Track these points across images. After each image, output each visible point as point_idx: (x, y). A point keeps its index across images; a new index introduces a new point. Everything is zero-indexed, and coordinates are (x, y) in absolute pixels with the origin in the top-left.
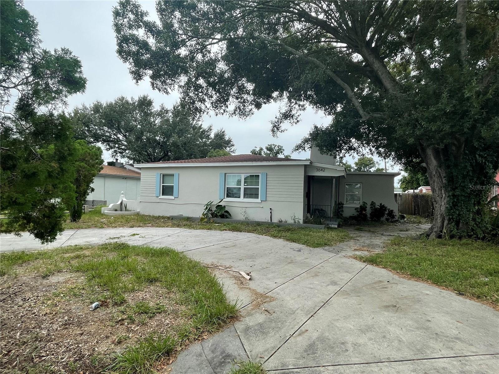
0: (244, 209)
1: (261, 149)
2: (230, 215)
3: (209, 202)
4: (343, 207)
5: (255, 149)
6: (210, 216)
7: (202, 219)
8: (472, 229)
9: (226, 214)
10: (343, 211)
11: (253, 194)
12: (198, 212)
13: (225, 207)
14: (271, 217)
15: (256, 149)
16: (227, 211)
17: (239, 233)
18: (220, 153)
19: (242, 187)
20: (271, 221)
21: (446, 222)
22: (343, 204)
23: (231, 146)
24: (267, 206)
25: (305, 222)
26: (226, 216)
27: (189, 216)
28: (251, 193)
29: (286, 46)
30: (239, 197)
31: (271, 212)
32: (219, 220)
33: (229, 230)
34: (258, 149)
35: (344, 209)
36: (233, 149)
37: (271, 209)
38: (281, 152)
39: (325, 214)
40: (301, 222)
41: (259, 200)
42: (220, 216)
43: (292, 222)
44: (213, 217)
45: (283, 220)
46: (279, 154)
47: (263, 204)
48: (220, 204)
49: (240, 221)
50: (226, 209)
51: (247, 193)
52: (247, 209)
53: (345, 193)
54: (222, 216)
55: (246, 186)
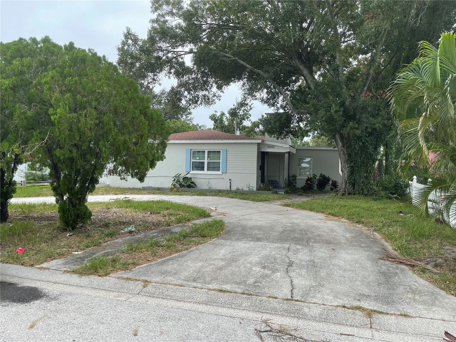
0: (207, 180)
1: (223, 114)
2: (195, 185)
3: (177, 175)
4: (296, 179)
5: (214, 113)
6: (178, 186)
7: (172, 189)
8: (362, 188)
9: (192, 184)
10: (296, 182)
11: (215, 167)
12: (168, 183)
13: (191, 178)
14: (230, 186)
15: (216, 113)
16: (193, 182)
17: (205, 197)
18: (178, 124)
19: (206, 161)
20: (230, 189)
21: (348, 185)
22: (296, 177)
23: (188, 114)
24: (227, 177)
25: (258, 189)
26: (192, 186)
27: (160, 187)
28: (214, 167)
29: (239, 60)
30: (203, 170)
31: (230, 182)
32: (186, 189)
33: (197, 195)
34: (218, 114)
35: (297, 181)
36: (190, 117)
37: (230, 179)
38: (248, 118)
39: (278, 184)
40: (255, 189)
41: (220, 173)
42: (187, 186)
43: (247, 189)
44: (181, 187)
45: (240, 188)
46: (244, 120)
47: (224, 176)
48: (187, 176)
49: (205, 189)
50: (193, 180)
51: (210, 166)
52: (211, 181)
53: (298, 167)
54: (189, 186)
55: (209, 160)
